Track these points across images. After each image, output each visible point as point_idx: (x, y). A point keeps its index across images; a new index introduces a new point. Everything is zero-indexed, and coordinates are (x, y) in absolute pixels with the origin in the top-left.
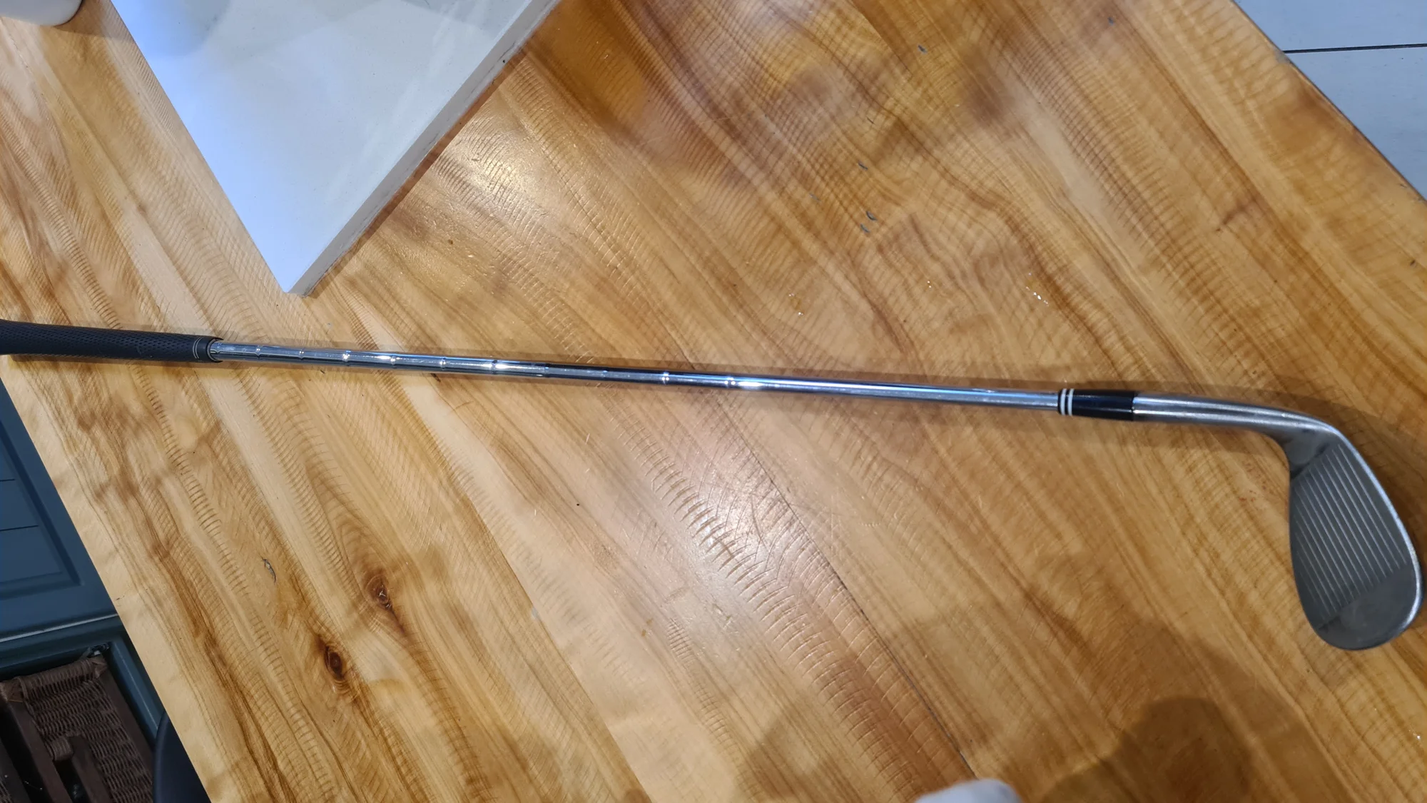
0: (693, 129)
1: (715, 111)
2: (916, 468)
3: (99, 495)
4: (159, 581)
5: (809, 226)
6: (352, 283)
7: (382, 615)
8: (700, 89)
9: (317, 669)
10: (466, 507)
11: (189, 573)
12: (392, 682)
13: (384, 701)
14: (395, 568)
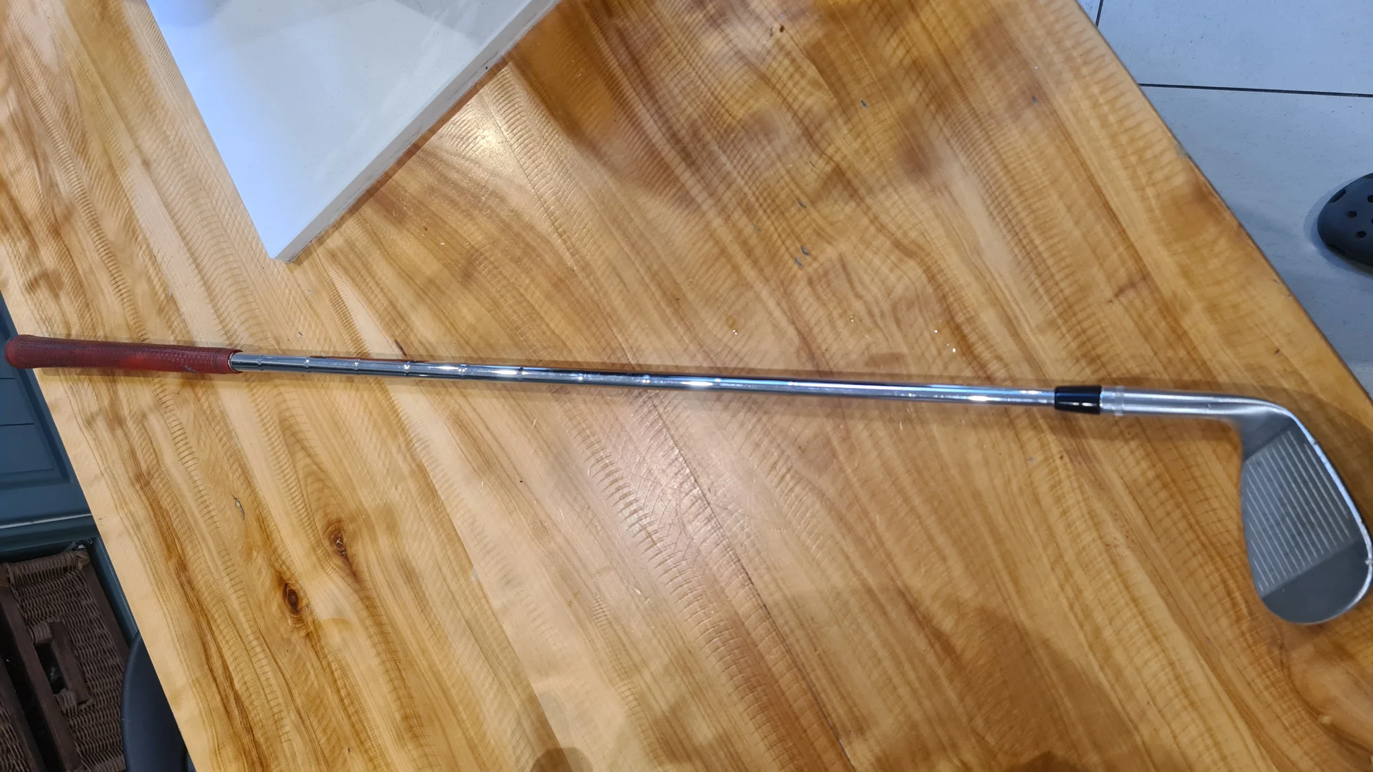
0: (652, 152)
1: (674, 138)
2: (824, 482)
3: (89, 422)
4: (139, 508)
5: (749, 253)
6: (333, 256)
7: (337, 561)
8: (661, 114)
9: (276, 602)
10: (421, 472)
11: (166, 503)
12: (342, 622)
13: (333, 637)
14: (353, 519)
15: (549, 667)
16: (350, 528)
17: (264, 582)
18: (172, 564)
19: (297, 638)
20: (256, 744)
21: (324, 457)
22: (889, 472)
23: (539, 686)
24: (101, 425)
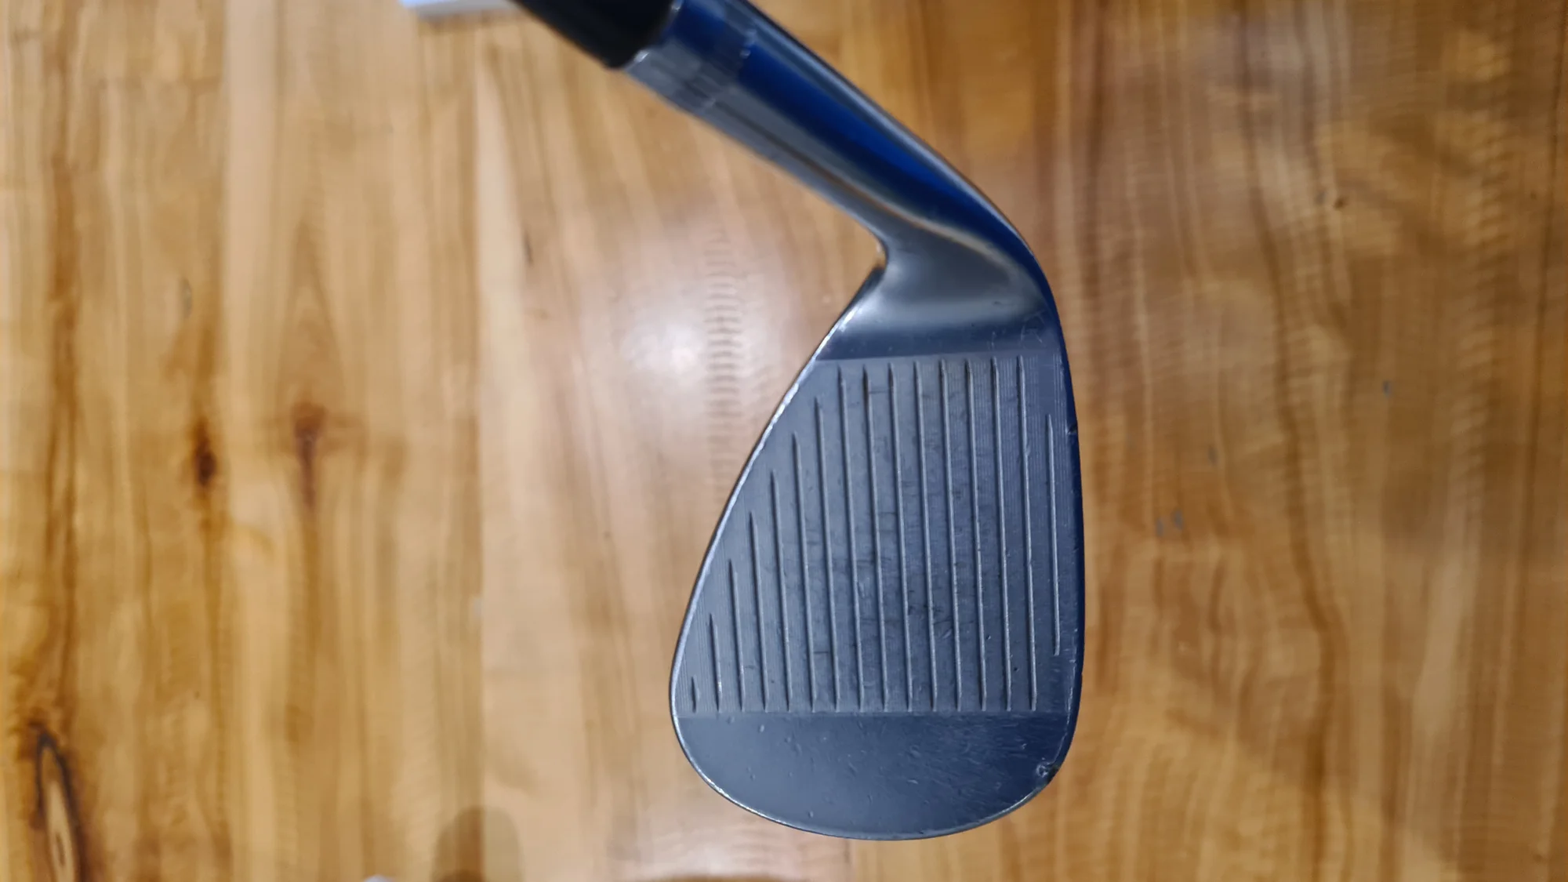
9: (180, 454)
10: (470, 428)
11: (82, 221)
12: (264, 542)
13: (242, 553)
14: (343, 422)
15: (520, 778)
16: (331, 432)
17: (175, 420)
18: (55, 308)
19: (190, 519)
20: (71, 606)
21: (340, 314)
22: (1114, 857)
23: (495, 796)
24: (33, 53)
